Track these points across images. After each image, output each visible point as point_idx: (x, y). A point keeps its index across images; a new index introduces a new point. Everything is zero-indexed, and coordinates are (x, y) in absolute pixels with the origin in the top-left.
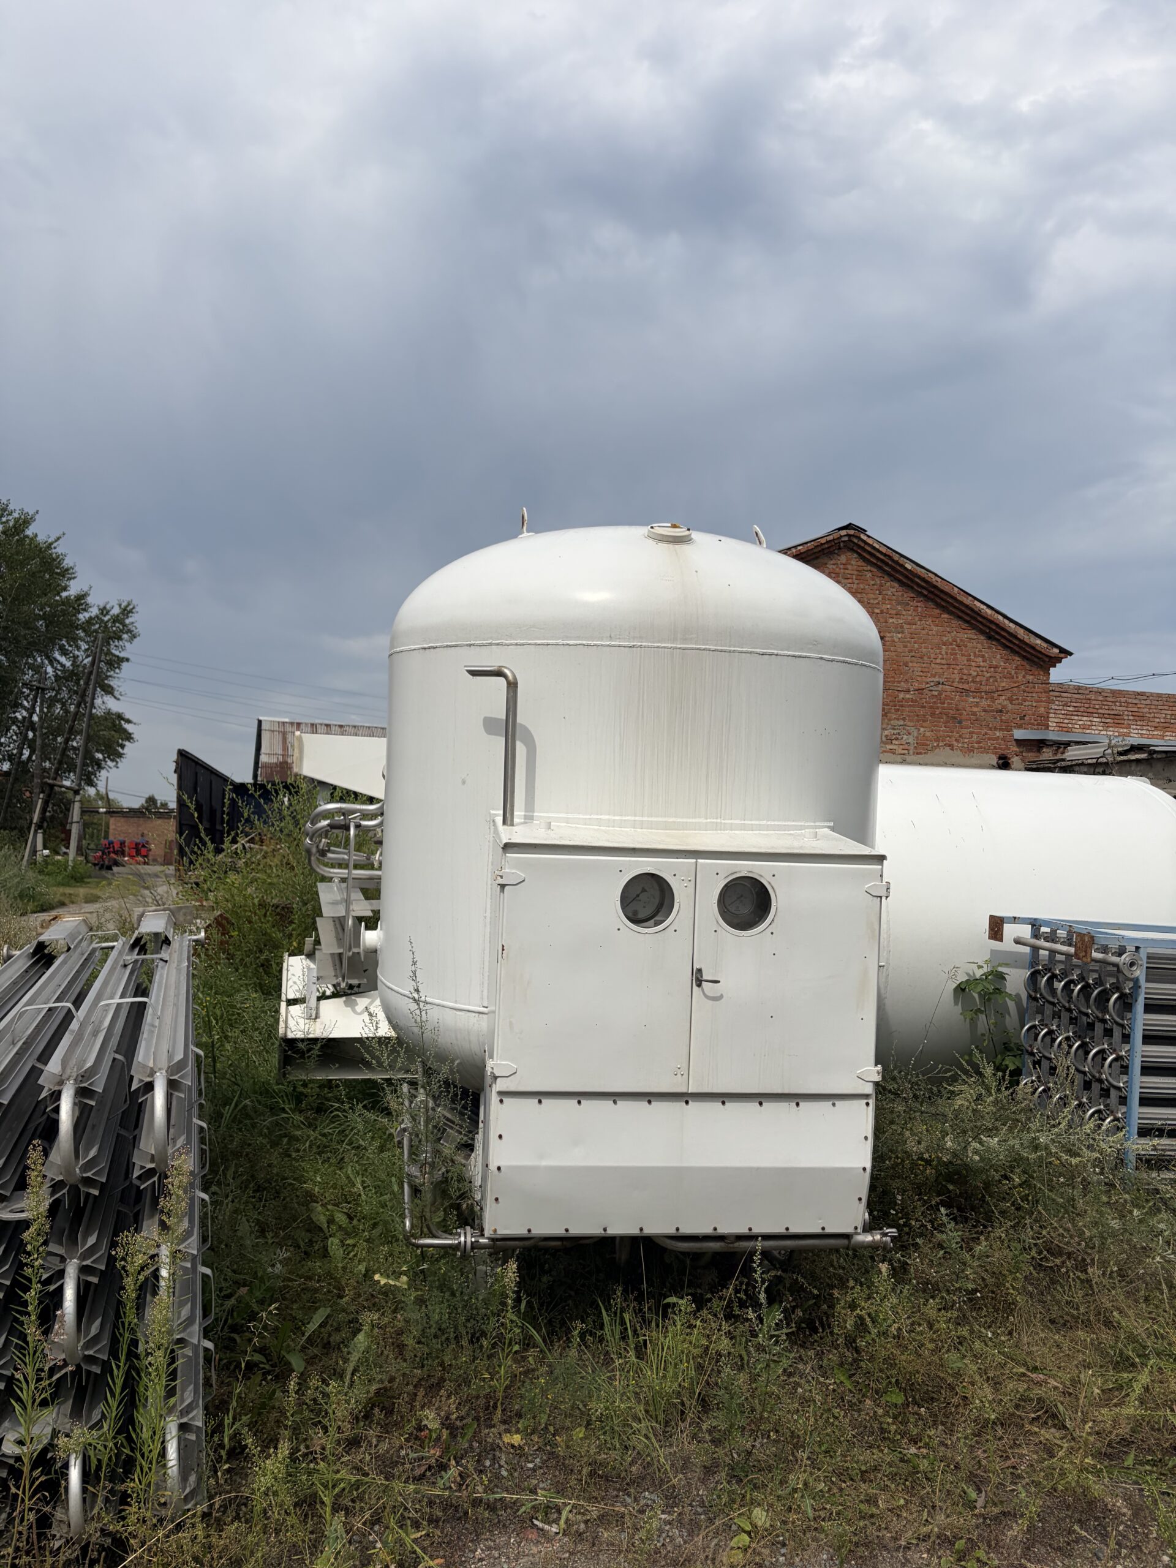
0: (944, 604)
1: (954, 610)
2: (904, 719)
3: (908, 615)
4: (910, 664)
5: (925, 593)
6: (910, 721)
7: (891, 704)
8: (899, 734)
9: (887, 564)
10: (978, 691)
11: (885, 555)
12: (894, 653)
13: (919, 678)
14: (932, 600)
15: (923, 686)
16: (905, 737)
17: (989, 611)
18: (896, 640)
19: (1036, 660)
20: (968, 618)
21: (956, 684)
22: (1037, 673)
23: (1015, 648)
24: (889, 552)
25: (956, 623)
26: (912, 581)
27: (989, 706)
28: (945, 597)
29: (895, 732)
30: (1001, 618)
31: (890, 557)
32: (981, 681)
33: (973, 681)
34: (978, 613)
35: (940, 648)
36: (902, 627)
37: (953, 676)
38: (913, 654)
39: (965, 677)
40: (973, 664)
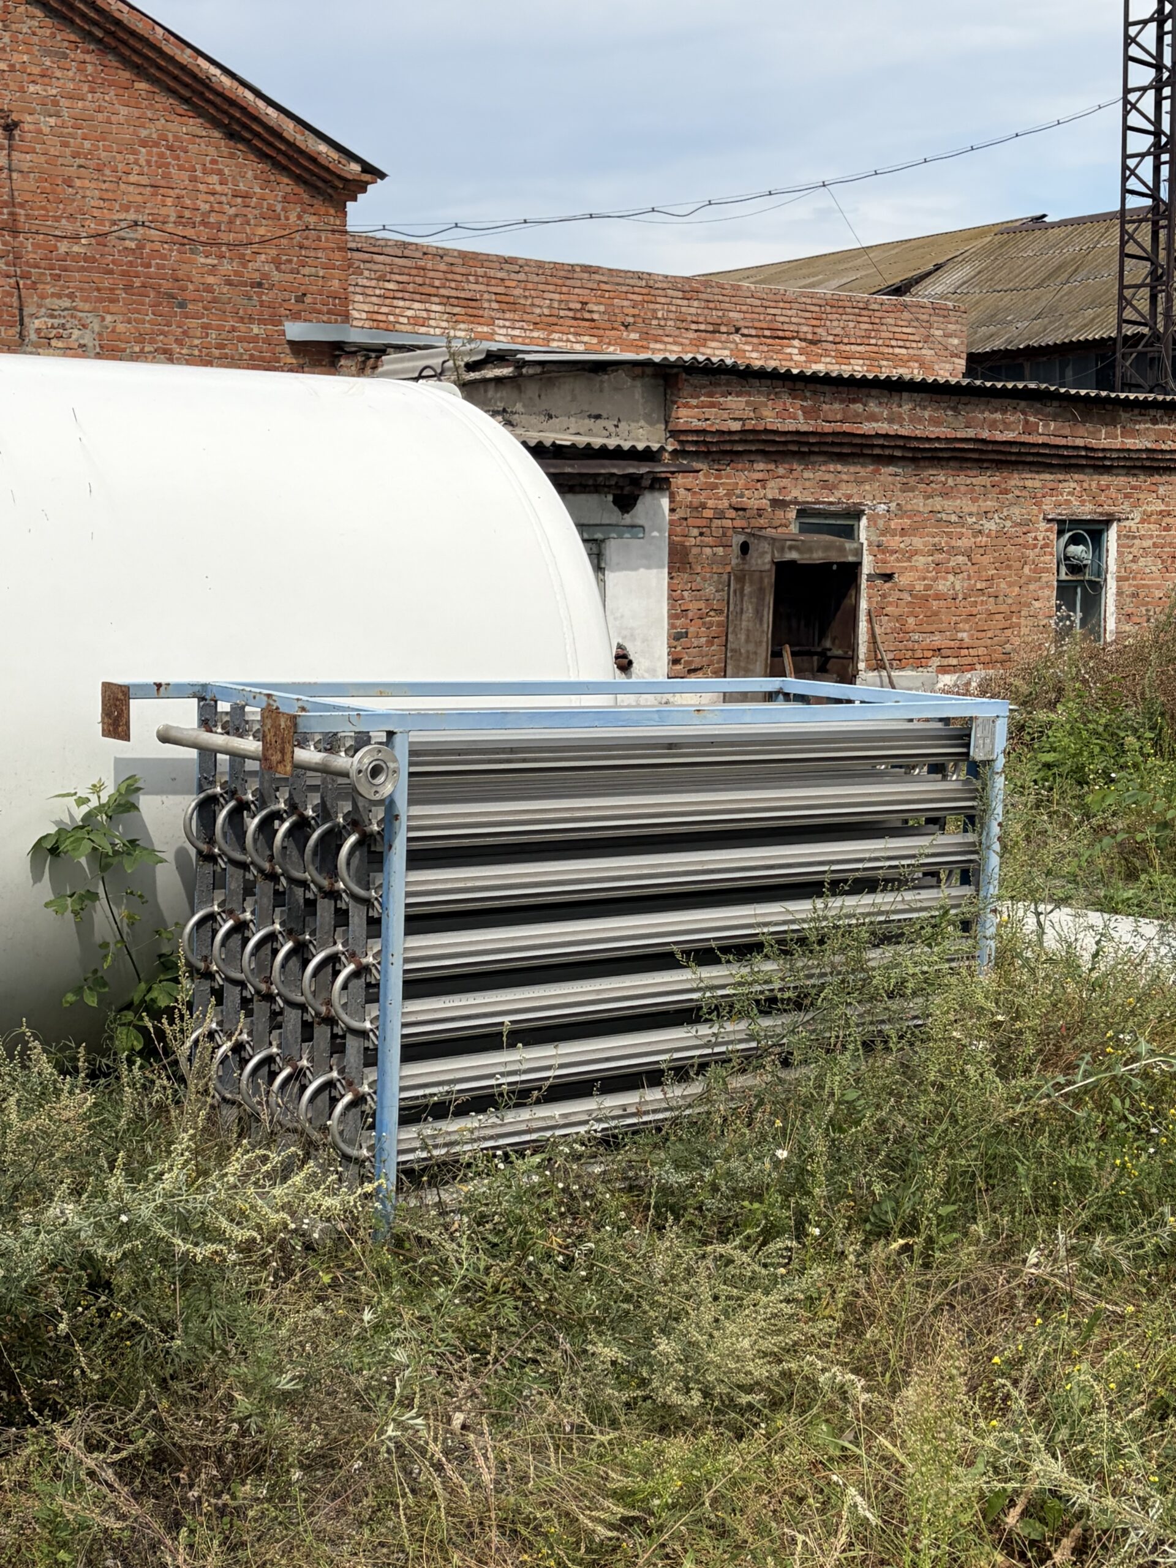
0: (135, 58)
1: (158, 74)
2: (71, 296)
3: (67, 78)
4: (78, 183)
5: (99, 34)
6: (86, 300)
7: (43, 263)
8: (63, 326)
10: (213, 243)
12: (43, 159)
13: (96, 212)
14: (114, 51)
15: (107, 229)
16: (76, 333)
17: (226, 81)
18: (46, 130)
19: (320, 184)
20: (187, 94)
21: (170, 227)
22: (322, 210)
23: (280, 158)
25: (165, 101)
27: (236, 273)
28: (139, 46)
29: (56, 322)
30: (250, 96)
32: (219, 223)
33: (204, 223)
34: (205, 83)
35: (135, 152)
36: (56, 104)
37: (163, 211)
38: (82, 161)
39: (187, 213)
40: (202, 187)
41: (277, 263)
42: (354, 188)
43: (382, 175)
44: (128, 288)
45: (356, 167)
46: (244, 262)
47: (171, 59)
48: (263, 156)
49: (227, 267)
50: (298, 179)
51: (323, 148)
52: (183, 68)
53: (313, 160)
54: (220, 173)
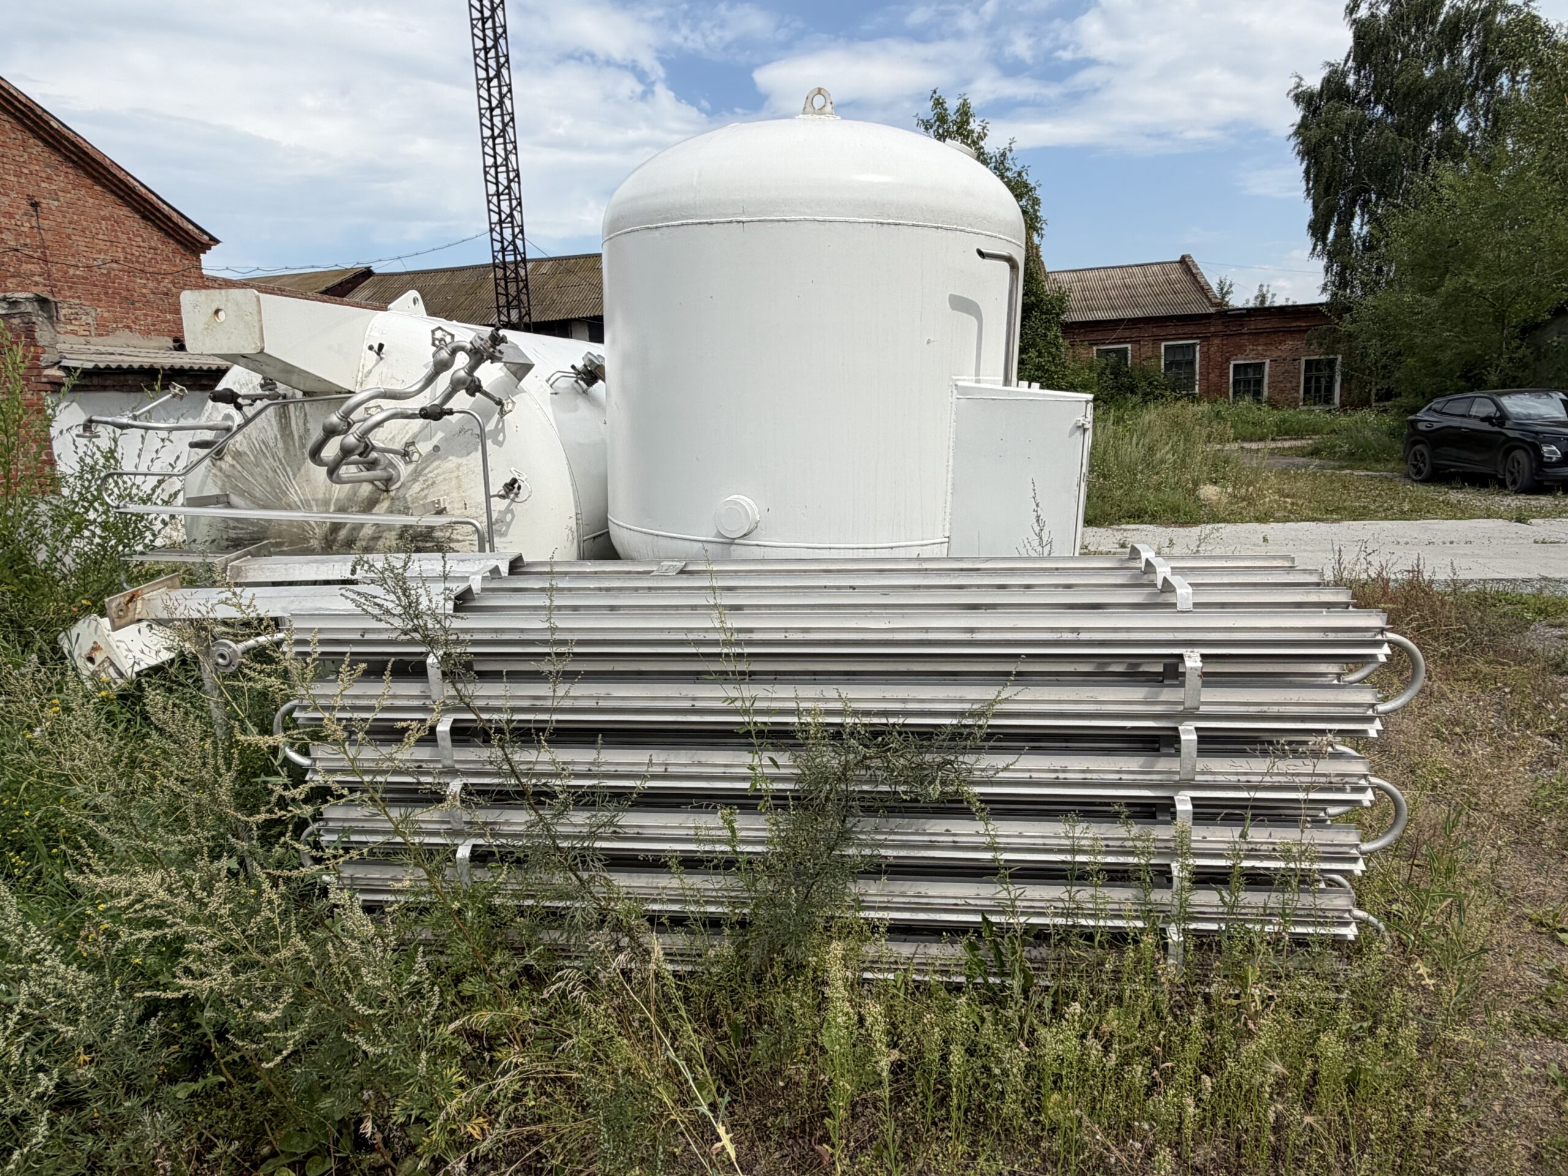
0: (95, 173)
1: (106, 183)
2: (79, 297)
4: (74, 237)
5: (75, 159)
6: (86, 300)
8: (77, 314)
9: (27, 117)
10: (143, 272)
12: (55, 223)
13: (85, 254)
14: (83, 168)
15: (91, 263)
16: (84, 317)
17: (142, 190)
18: (54, 208)
19: (189, 244)
20: (121, 193)
21: (122, 263)
22: (190, 258)
23: (170, 230)
27: (156, 288)
28: (97, 167)
29: (73, 311)
31: (31, 110)
32: (144, 262)
33: (137, 262)
35: (99, 223)
36: (56, 194)
37: (117, 255)
38: (74, 226)
39: (129, 256)
41: (173, 282)
42: (205, 247)
43: (217, 241)
44: (106, 294)
45: (206, 238)
46: (159, 283)
48: (160, 229)
49: (151, 285)
50: (178, 242)
51: (191, 227)
53: (187, 233)
54: (141, 236)
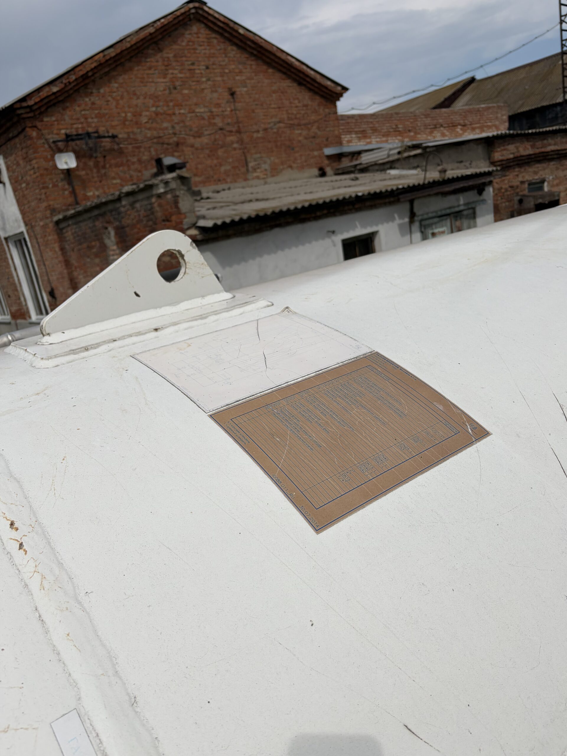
0: (268, 60)
3: (247, 72)
4: (256, 111)
5: (255, 52)
6: (265, 153)
7: (250, 142)
8: (259, 164)
9: (225, 31)
10: (299, 125)
11: (224, 23)
12: (244, 104)
13: (263, 121)
14: (261, 58)
15: (267, 126)
16: (262, 166)
18: (244, 93)
19: (328, 97)
20: (284, 70)
21: (286, 122)
22: (329, 106)
24: (226, 21)
25: (278, 75)
26: (245, 44)
27: (307, 134)
31: (227, 25)
32: (300, 117)
33: (295, 118)
34: (291, 65)
35: (271, 96)
36: (245, 82)
37: (283, 116)
38: (256, 103)
39: (290, 116)
40: (293, 105)
44: (277, 146)
46: (309, 130)
47: (279, 58)
48: (310, 90)
50: (321, 96)
52: (283, 61)
53: (325, 87)
54: (298, 99)
